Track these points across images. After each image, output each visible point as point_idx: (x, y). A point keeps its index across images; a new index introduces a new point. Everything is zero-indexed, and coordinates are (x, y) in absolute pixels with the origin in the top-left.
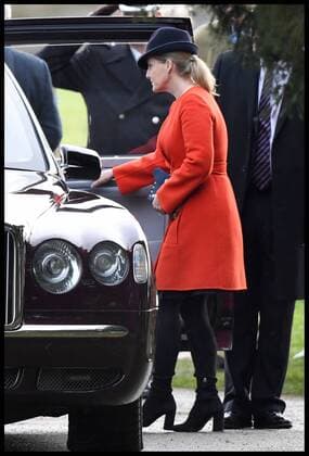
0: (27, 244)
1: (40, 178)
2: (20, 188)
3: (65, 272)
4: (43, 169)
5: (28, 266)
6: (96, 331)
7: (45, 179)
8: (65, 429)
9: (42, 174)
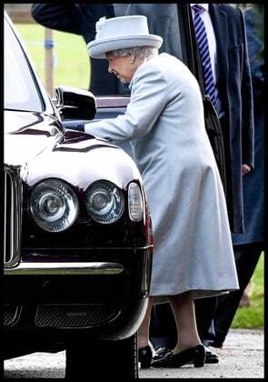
0: (24, 184)
1: (36, 119)
2: (16, 129)
3: (62, 211)
4: (40, 110)
5: (25, 206)
6: (93, 268)
7: (41, 120)
8: (63, 365)
9: (38, 114)
